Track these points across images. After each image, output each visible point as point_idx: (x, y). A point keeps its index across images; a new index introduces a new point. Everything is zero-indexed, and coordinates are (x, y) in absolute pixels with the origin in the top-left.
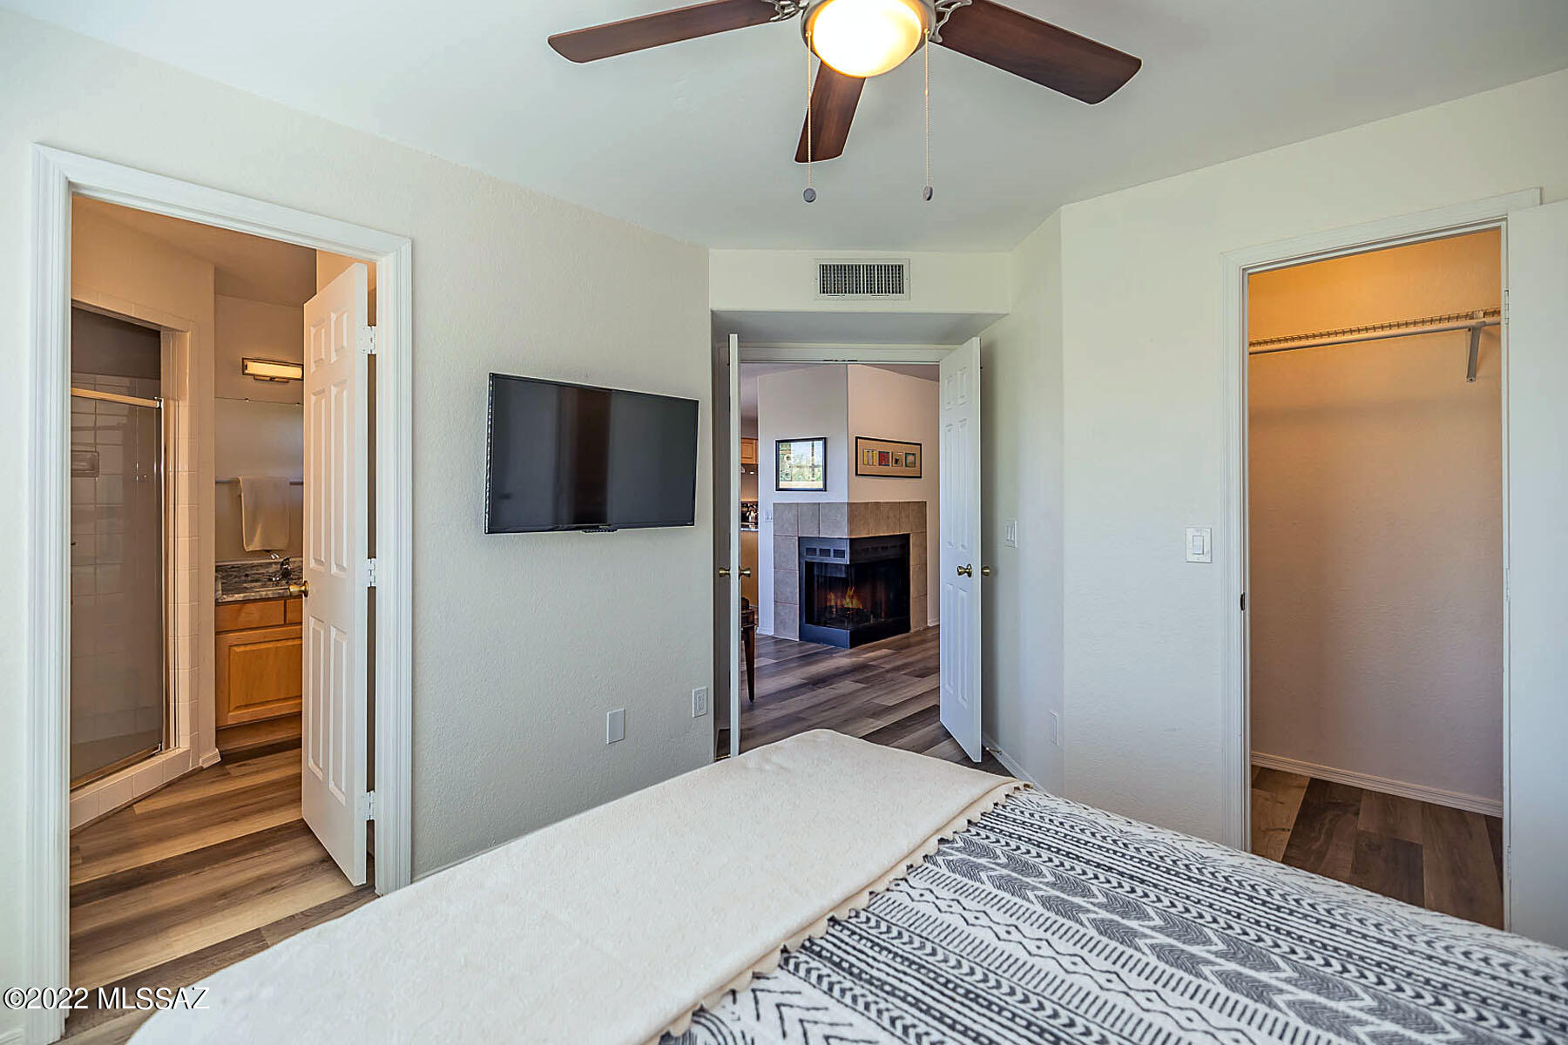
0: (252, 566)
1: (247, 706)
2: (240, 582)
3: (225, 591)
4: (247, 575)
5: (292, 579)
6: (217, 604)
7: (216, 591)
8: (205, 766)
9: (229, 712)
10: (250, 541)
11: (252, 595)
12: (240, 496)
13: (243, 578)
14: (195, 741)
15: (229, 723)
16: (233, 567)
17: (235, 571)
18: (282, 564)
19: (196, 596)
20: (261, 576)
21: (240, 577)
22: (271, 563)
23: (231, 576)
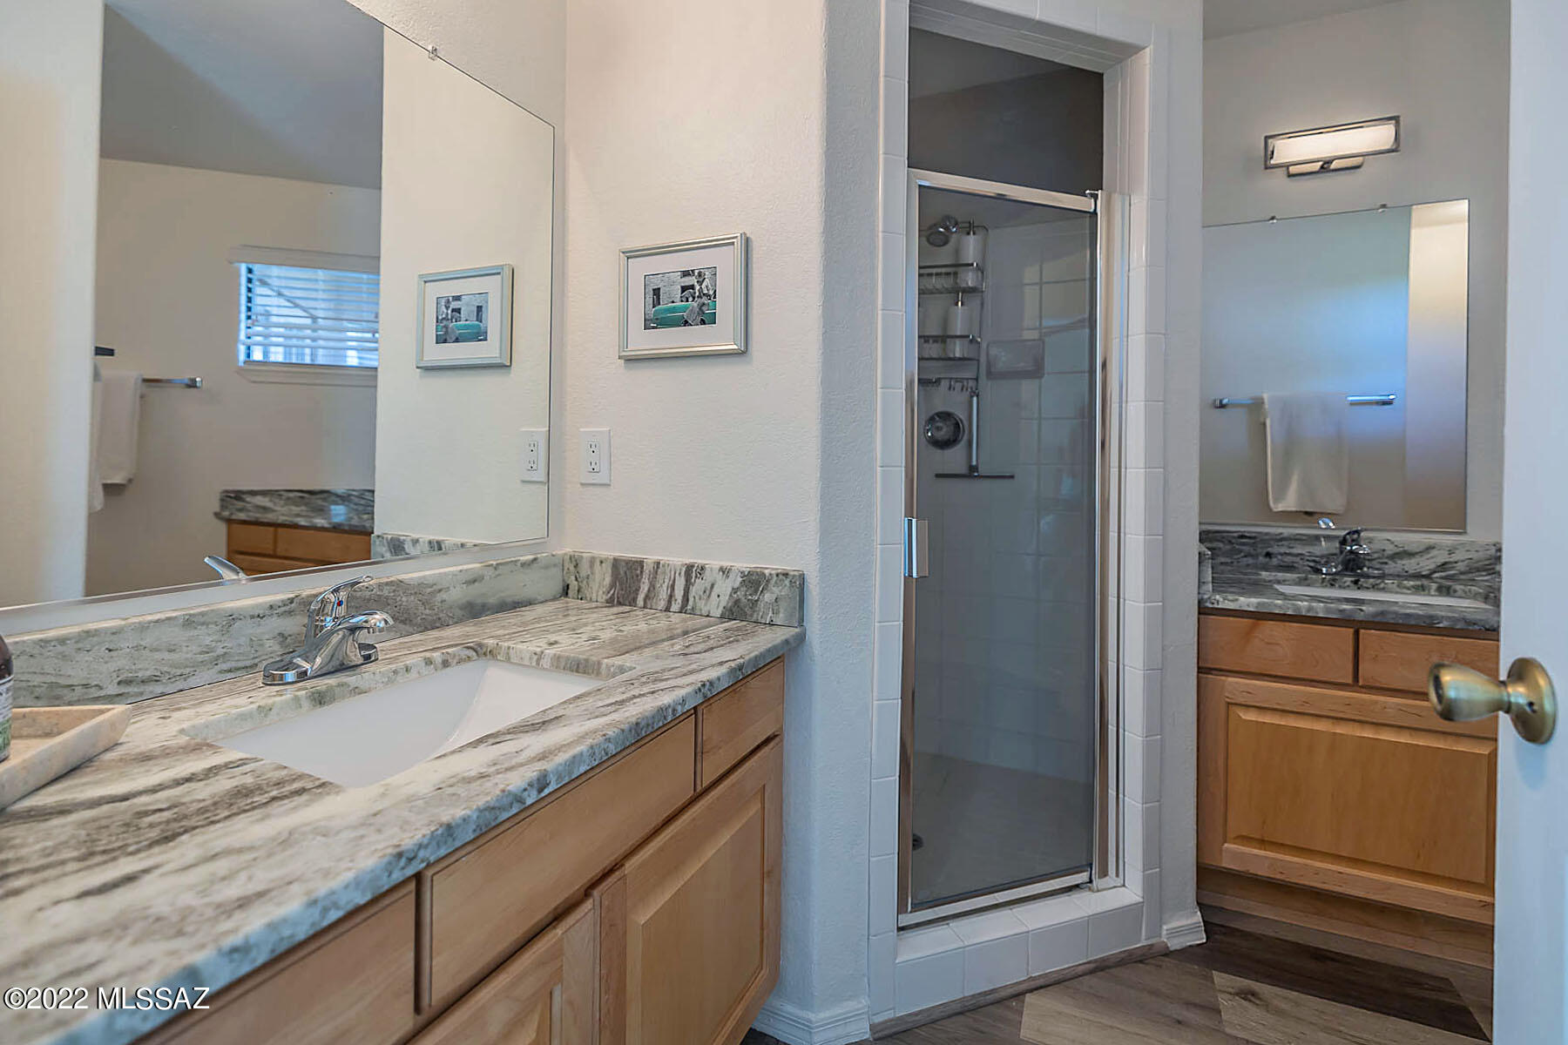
0: (1281, 539)
1: (1263, 843)
2: (1256, 567)
3: (1220, 584)
4: (1268, 555)
5: (1368, 577)
6: (1203, 611)
7: (1201, 583)
8: (1175, 944)
9: (1225, 842)
10: (1281, 493)
11: (1278, 605)
12: (1264, 424)
13: (1262, 559)
14: (1154, 884)
15: (1224, 865)
16: (1242, 537)
17: (1244, 544)
18: (1344, 542)
19: (1159, 587)
20: (1298, 559)
21: (1255, 556)
22: (1317, 538)
23: (1241, 551)
